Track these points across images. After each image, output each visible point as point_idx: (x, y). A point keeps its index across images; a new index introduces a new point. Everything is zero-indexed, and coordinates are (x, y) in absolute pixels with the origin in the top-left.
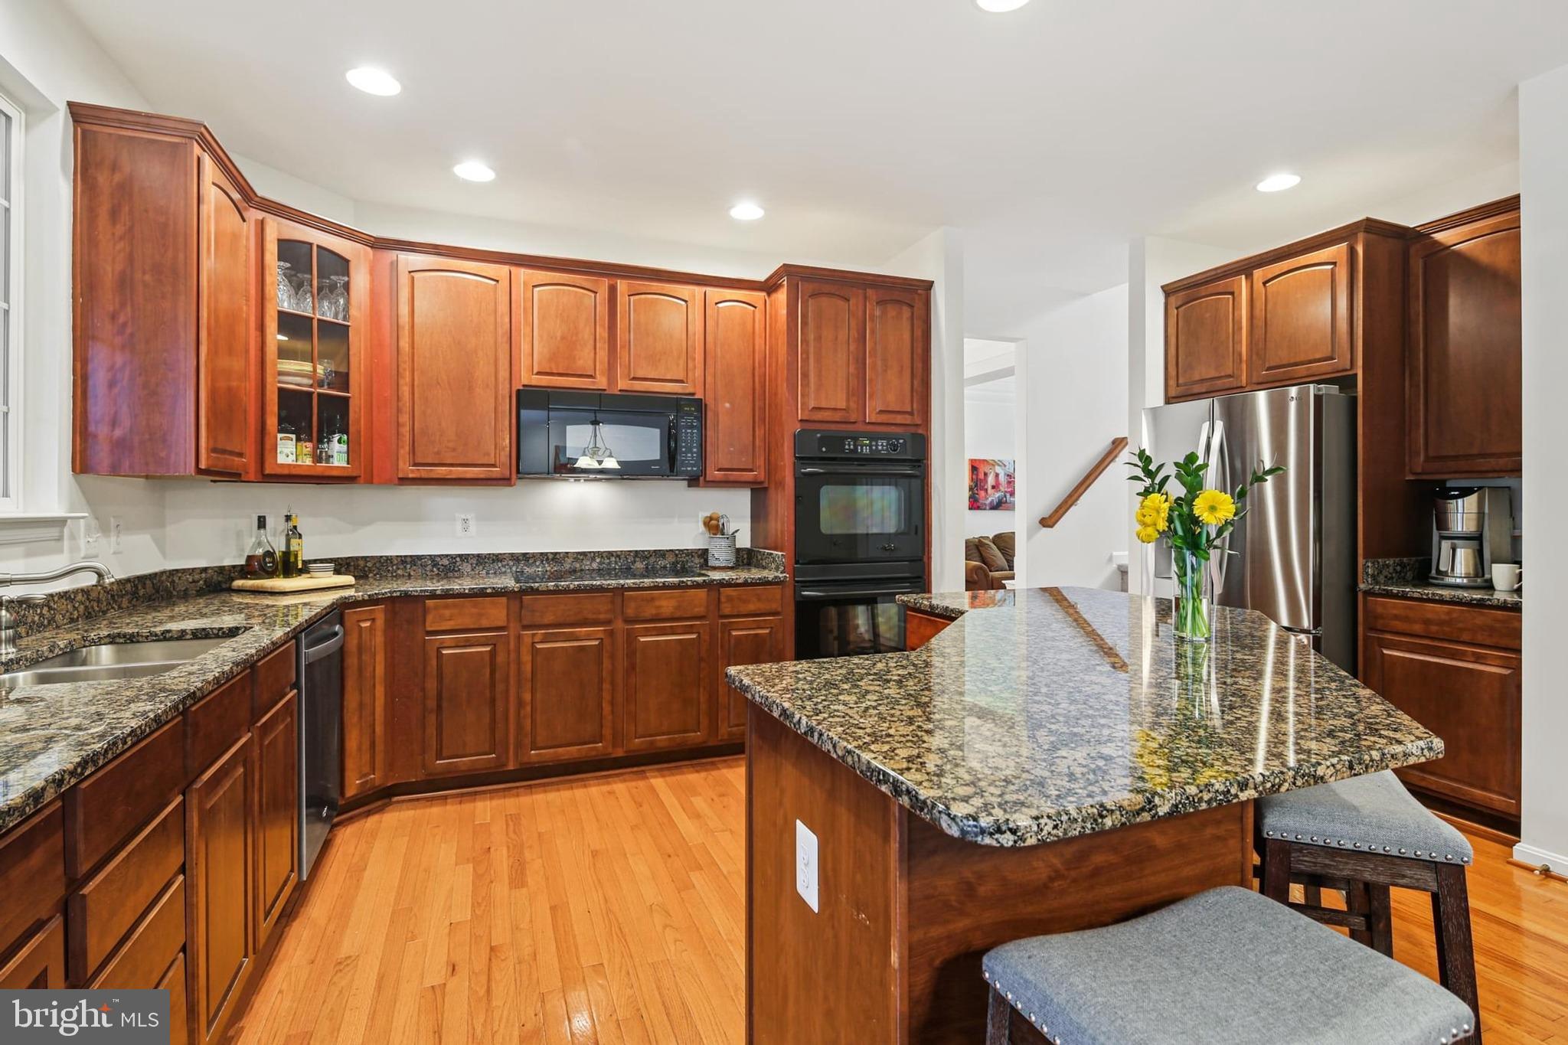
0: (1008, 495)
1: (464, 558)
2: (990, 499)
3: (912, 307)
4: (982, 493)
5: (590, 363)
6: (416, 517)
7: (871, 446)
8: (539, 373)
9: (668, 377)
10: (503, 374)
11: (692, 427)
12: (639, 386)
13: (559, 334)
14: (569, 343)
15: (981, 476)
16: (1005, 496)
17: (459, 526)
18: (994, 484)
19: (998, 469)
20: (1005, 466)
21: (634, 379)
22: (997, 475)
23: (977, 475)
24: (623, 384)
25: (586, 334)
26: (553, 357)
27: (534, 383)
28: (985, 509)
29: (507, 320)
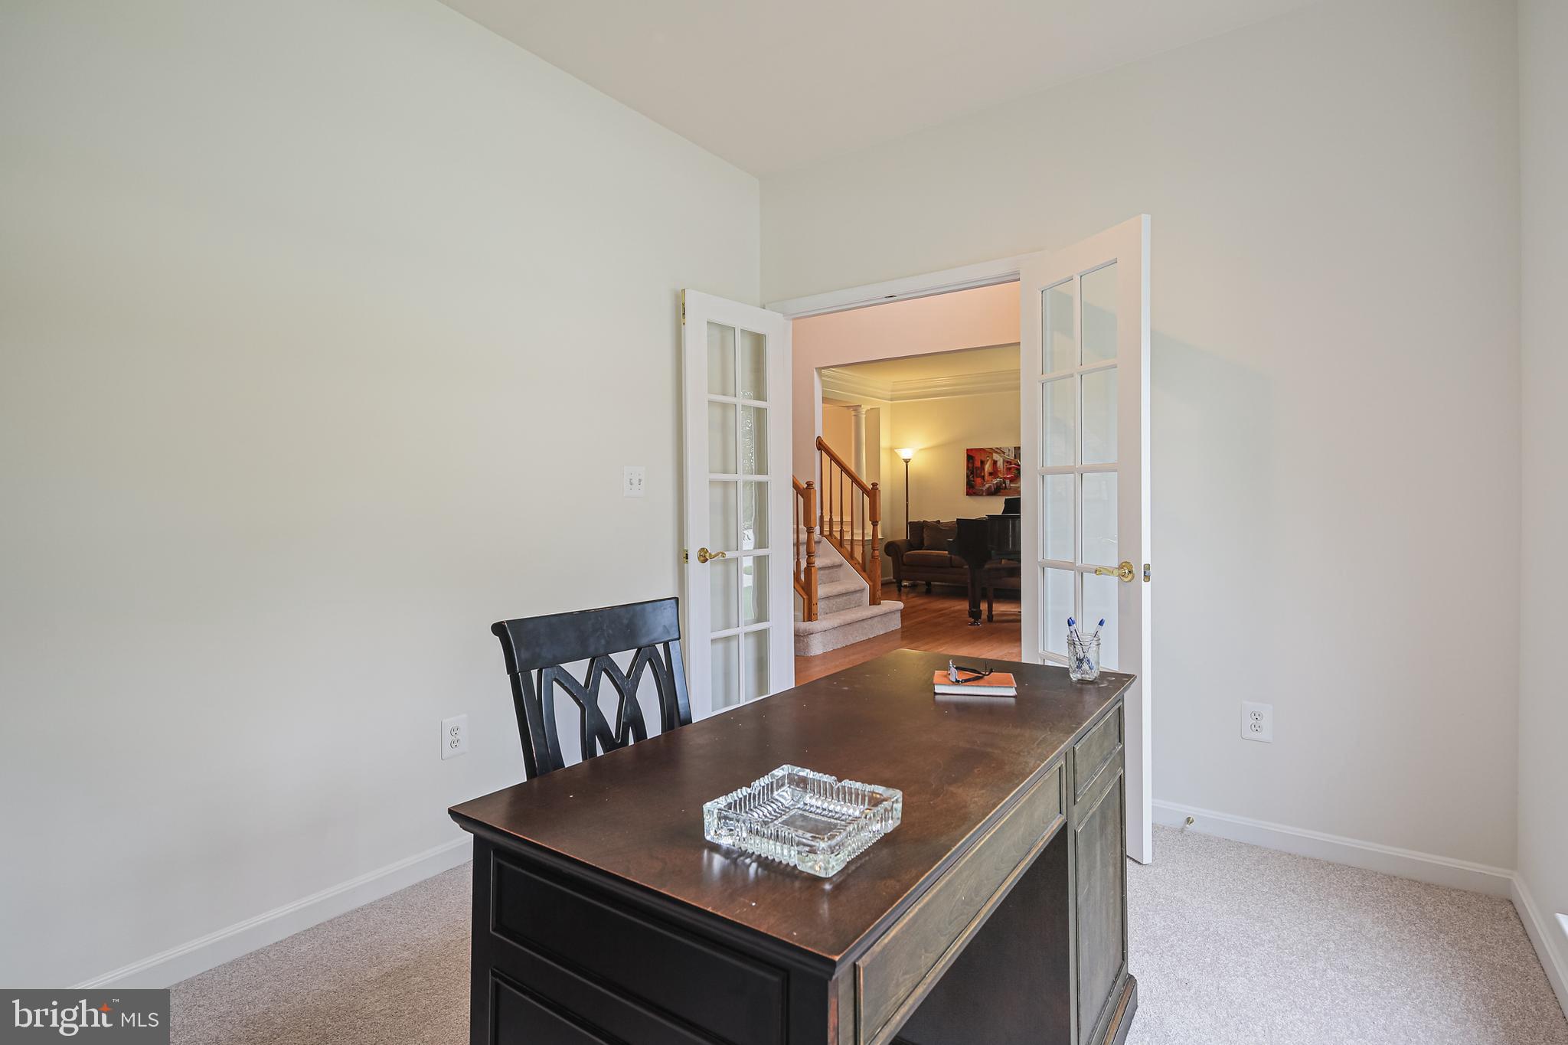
0: (1008, 482)
2: (987, 486)
4: (979, 480)
15: (978, 464)
16: (1005, 483)
18: (991, 471)
19: (996, 457)
20: (1004, 453)
22: (995, 463)
23: (973, 463)
28: (982, 495)
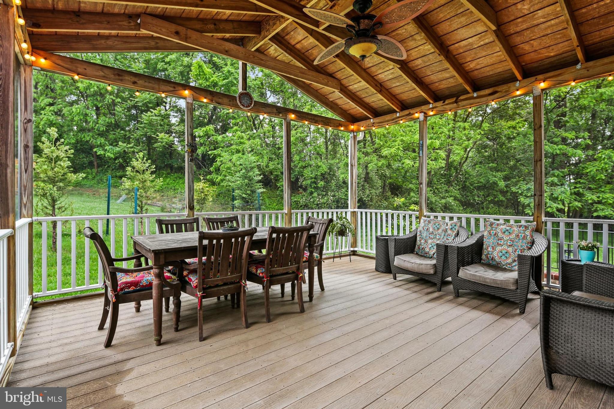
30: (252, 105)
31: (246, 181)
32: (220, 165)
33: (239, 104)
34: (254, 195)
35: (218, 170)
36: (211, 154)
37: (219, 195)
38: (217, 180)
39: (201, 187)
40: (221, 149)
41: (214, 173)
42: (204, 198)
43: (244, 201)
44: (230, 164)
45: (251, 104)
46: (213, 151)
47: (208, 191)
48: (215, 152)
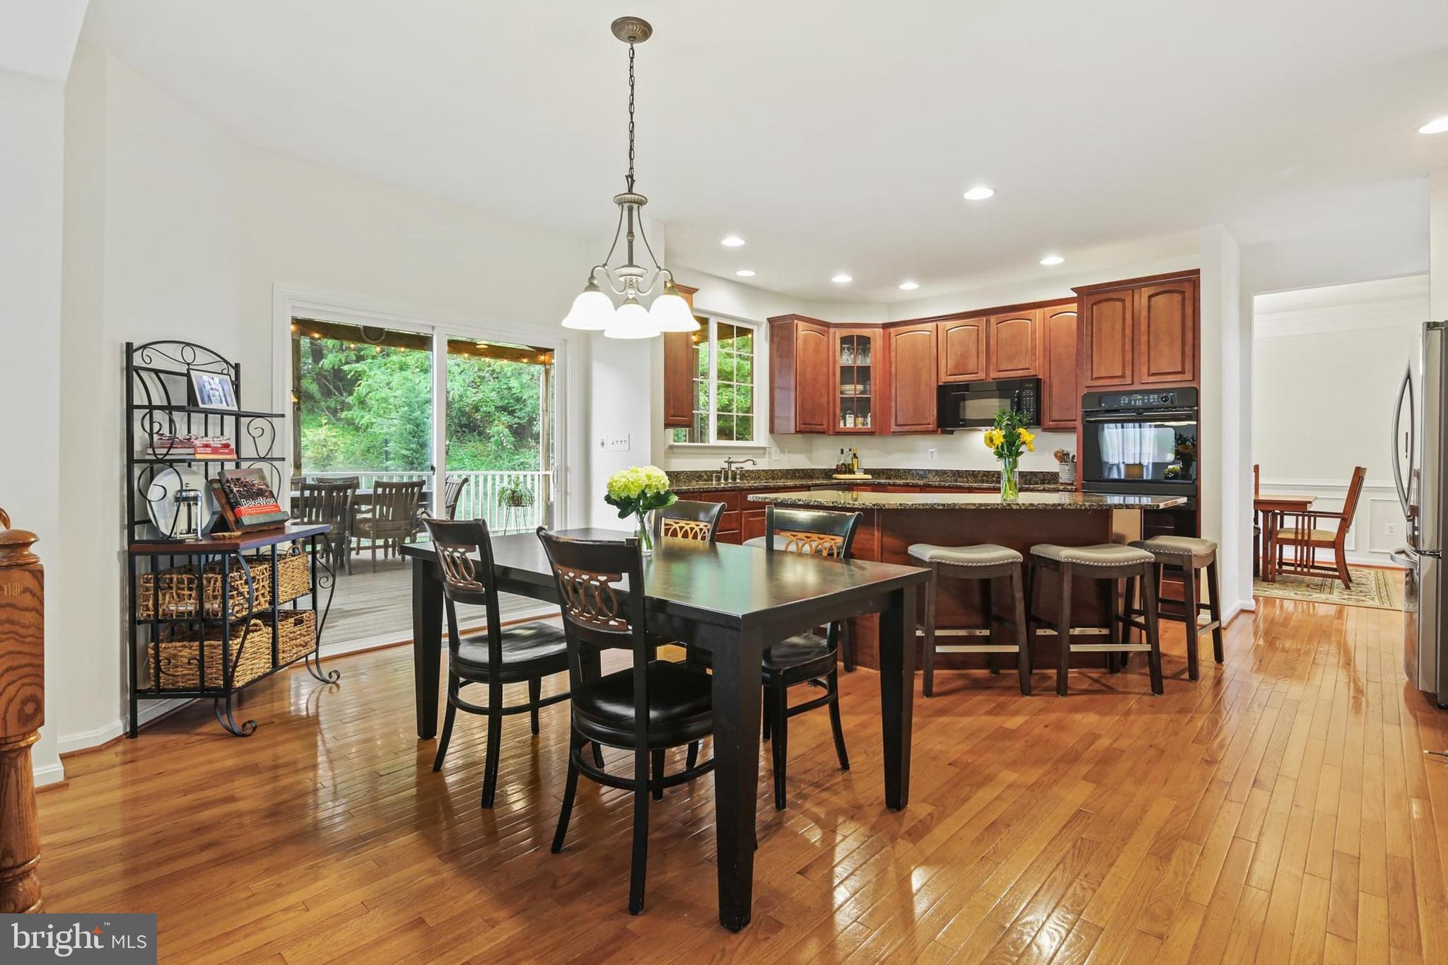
1: (930, 471)
3: (1182, 293)
5: (975, 366)
6: (911, 451)
7: (1143, 400)
8: (950, 375)
9: (1020, 367)
10: (934, 377)
11: (1030, 396)
12: (1002, 375)
13: (959, 353)
14: (964, 357)
17: (929, 455)
21: (1000, 371)
24: (993, 375)
25: (973, 350)
26: (957, 366)
27: (948, 380)
29: (935, 350)
30: (383, 337)
31: (408, 426)
32: (367, 394)
33: (364, 337)
34: (424, 452)
35: (362, 403)
36: (350, 371)
37: (368, 451)
38: (363, 421)
39: (322, 437)
40: (370, 361)
41: (355, 408)
42: (328, 456)
43: (406, 462)
44: (385, 392)
45: (381, 336)
46: (354, 365)
47: (335, 444)
48: (359, 366)
